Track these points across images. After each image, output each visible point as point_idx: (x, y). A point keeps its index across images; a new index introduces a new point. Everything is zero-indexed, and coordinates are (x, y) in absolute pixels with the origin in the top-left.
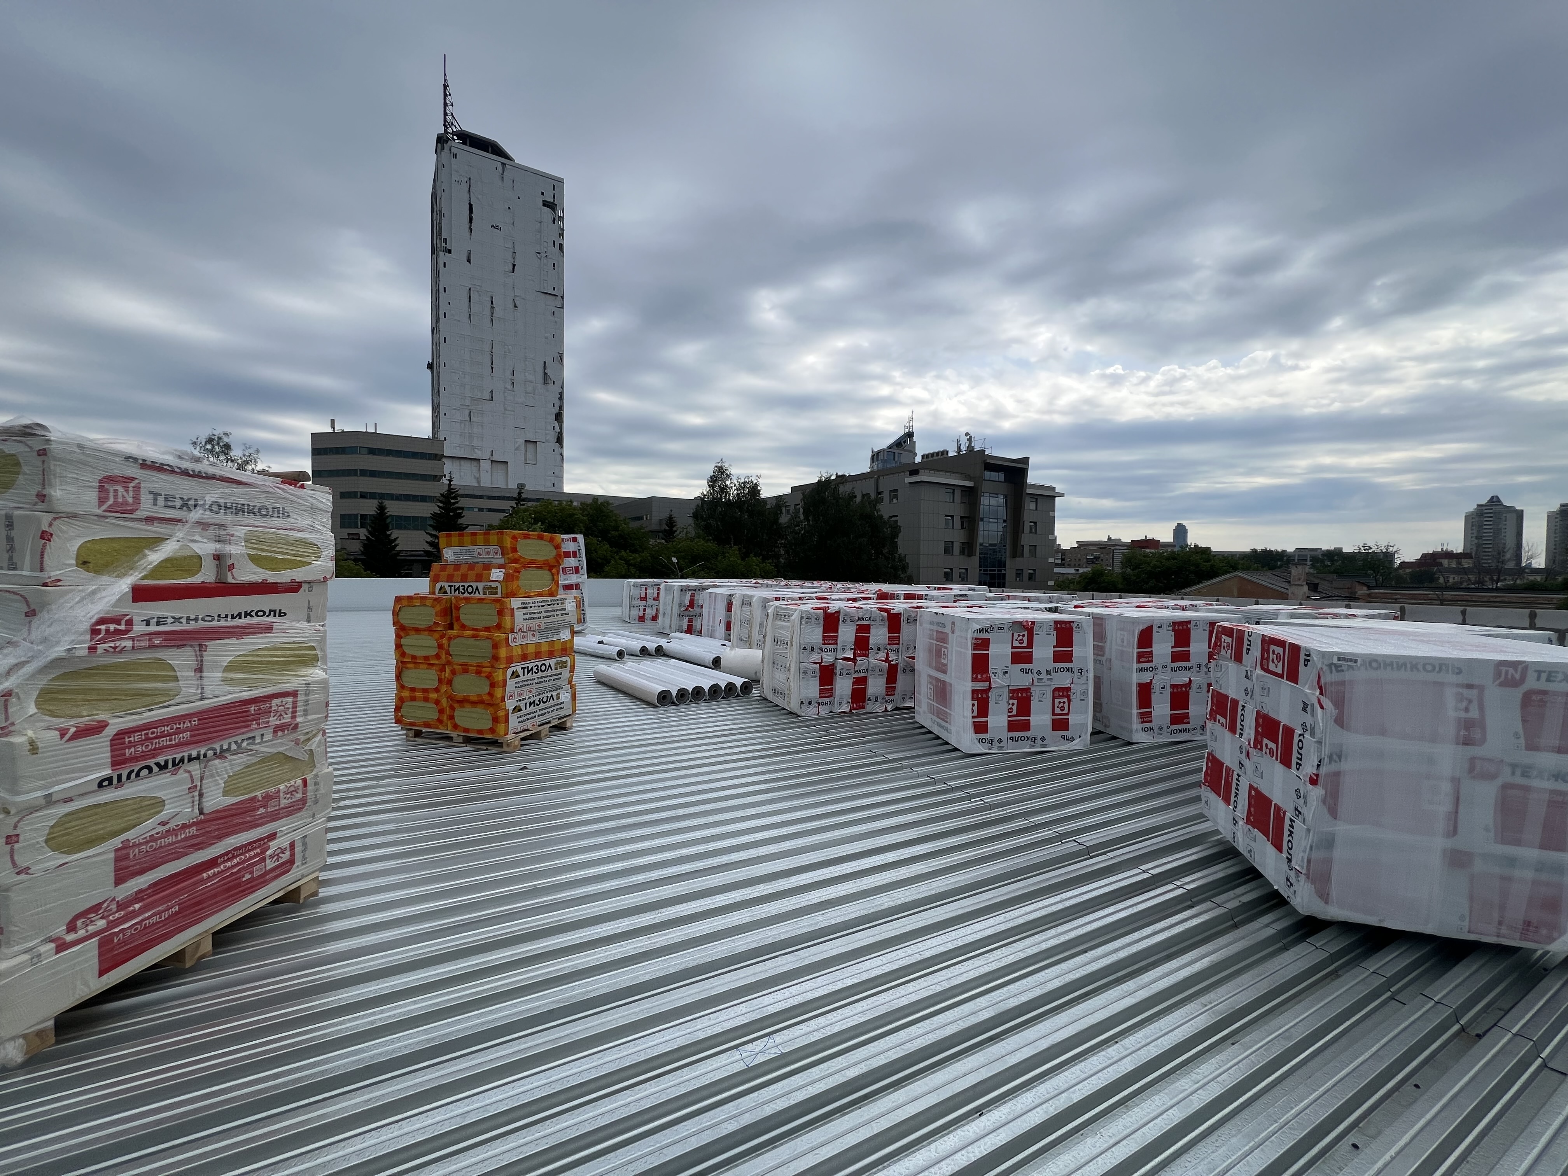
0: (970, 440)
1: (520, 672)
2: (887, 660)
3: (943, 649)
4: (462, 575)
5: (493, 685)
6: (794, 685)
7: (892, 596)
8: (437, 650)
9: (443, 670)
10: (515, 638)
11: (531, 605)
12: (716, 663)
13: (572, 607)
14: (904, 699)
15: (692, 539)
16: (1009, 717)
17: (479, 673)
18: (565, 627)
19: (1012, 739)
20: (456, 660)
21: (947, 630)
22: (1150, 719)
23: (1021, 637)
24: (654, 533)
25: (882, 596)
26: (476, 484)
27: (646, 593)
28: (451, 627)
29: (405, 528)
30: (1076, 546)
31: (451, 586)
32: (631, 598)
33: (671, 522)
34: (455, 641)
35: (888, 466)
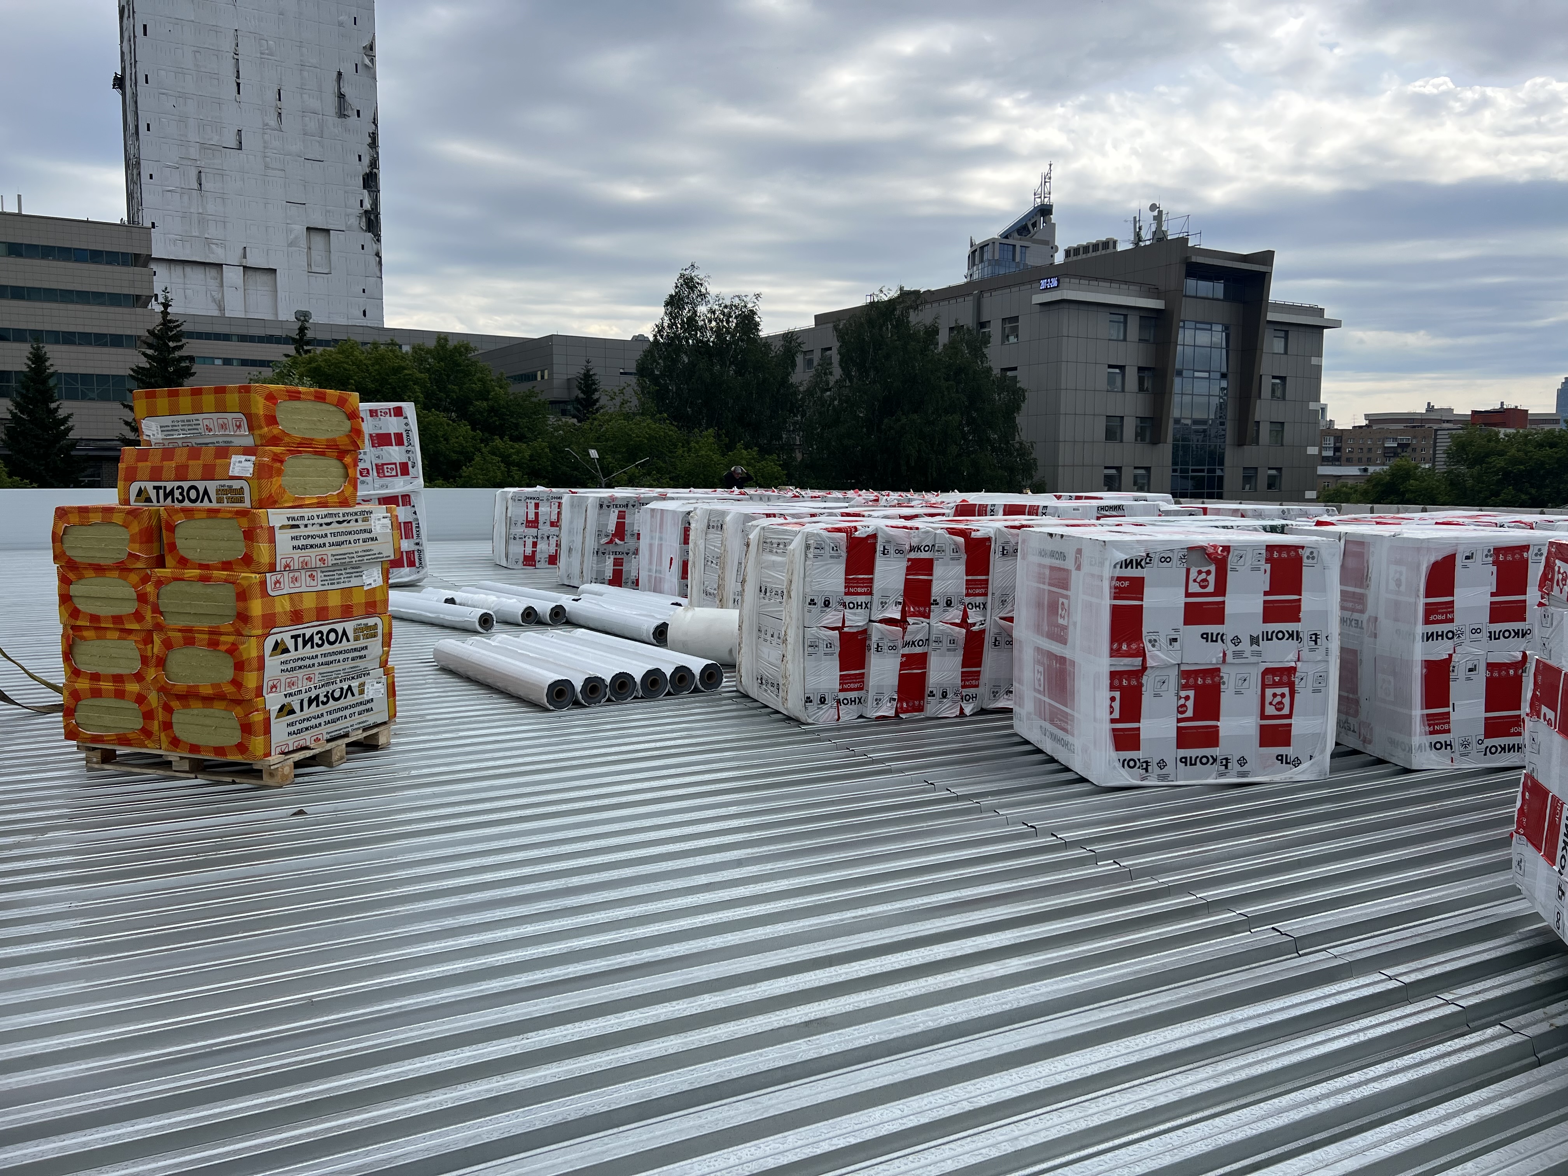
0: (1158, 218)
1: (290, 644)
2: (964, 623)
3: (1061, 600)
4: (177, 468)
5: (240, 666)
6: (793, 668)
7: (982, 510)
8: (136, 604)
9: (148, 640)
10: (278, 582)
11: (306, 522)
12: (660, 635)
13: (384, 526)
14: (995, 693)
15: (628, 417)
16: (1179, 721)
17: (213, 644)
18: (371, 564)
19: (1184, 760)
20: (174, 622)
21: (1069, 564)
22: (1446, 727)
23: (1203, 576)
24: (559, 406)
25: (964, 510)
26: (216, 313)
27: (537, 514)
28: (160, 562)
29: (84, 397)
30: (1364, 423)
31: (157, 488)
32: (510, 522)
33: (588, 383)
34: (169, 588)
35: (1002, 272)
